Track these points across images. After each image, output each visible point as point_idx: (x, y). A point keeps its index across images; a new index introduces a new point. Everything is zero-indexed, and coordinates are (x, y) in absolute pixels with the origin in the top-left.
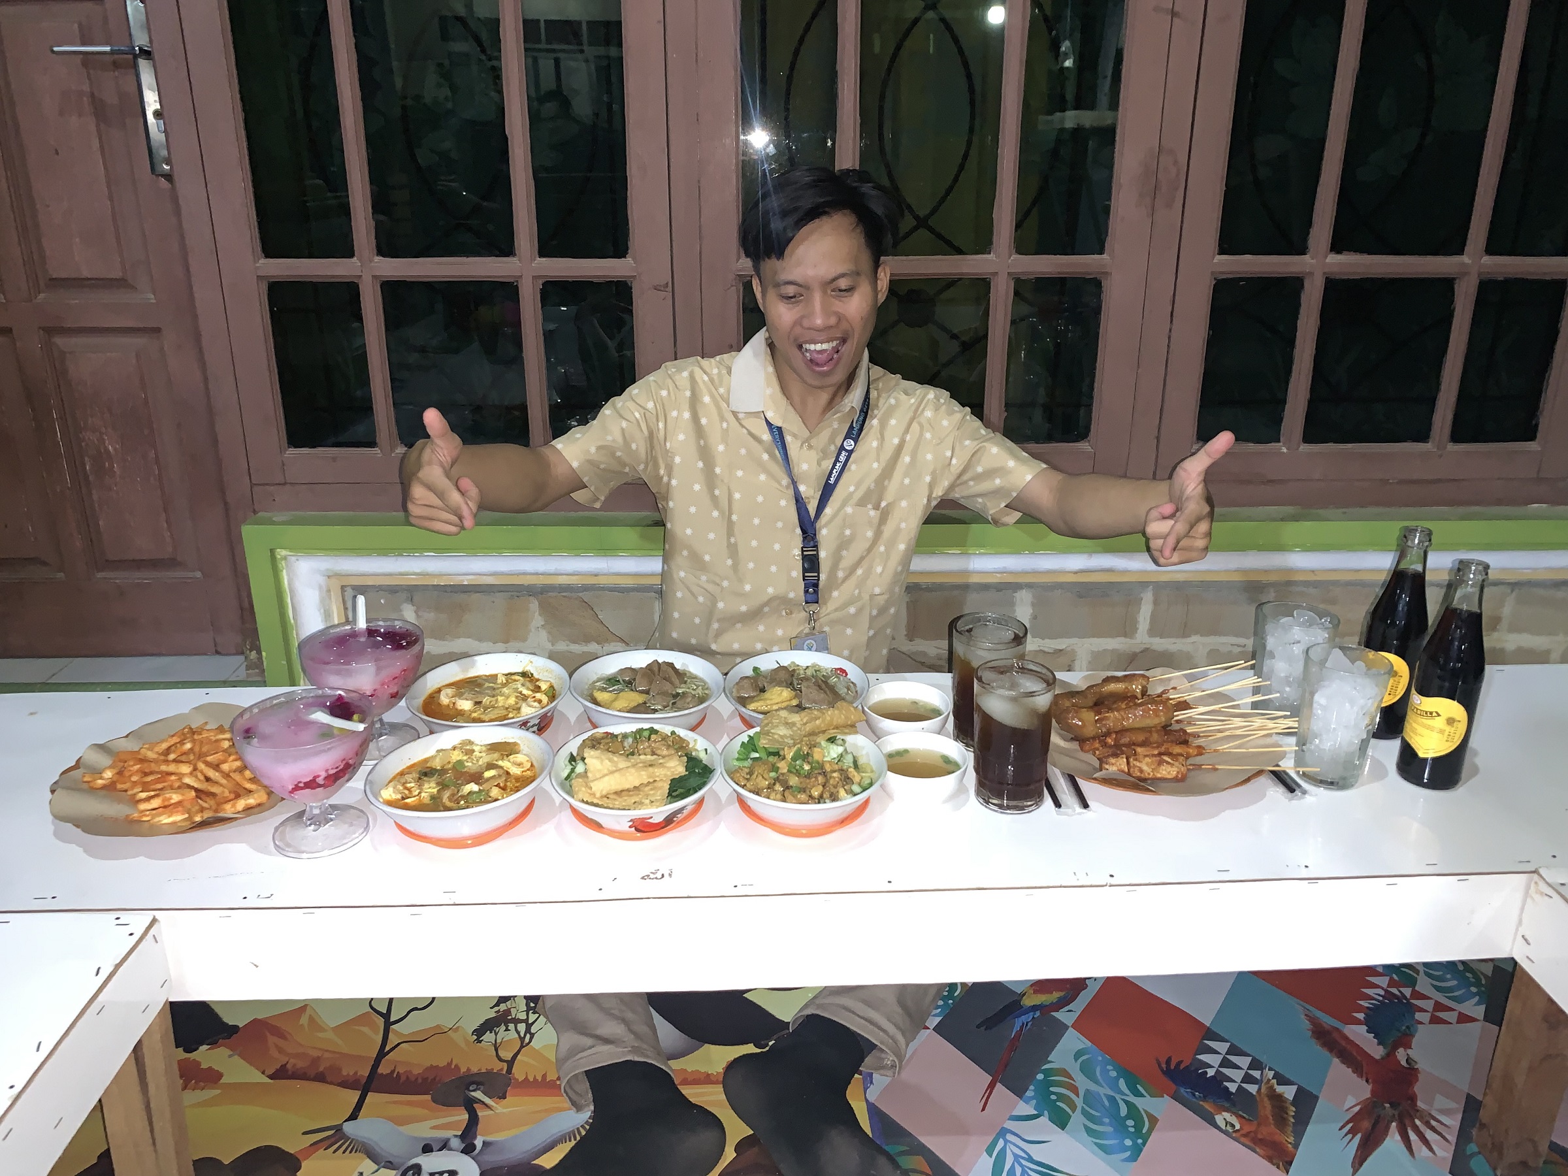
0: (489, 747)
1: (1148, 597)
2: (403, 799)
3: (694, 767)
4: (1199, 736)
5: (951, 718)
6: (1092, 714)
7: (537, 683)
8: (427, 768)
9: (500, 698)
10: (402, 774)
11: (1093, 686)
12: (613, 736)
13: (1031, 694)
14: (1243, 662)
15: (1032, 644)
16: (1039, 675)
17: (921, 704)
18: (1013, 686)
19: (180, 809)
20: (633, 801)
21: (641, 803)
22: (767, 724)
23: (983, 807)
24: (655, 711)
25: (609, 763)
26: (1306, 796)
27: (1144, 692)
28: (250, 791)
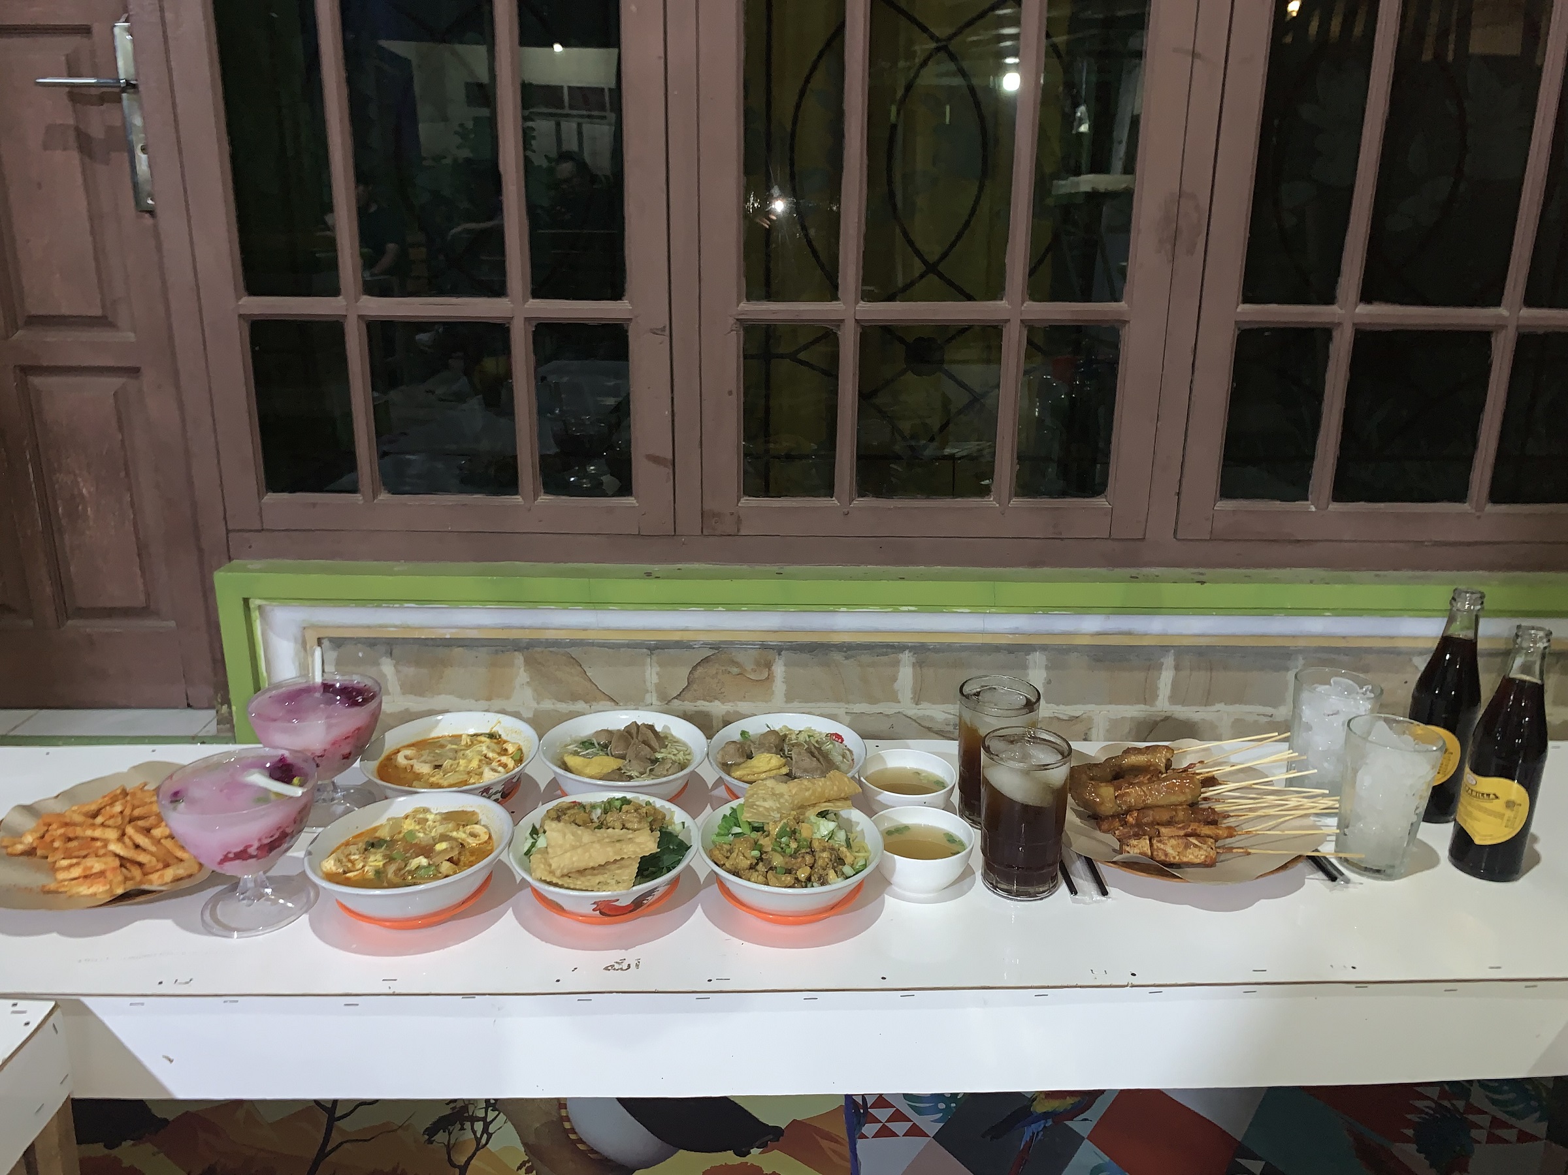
0: (444, 816)
1: (1169, 661)
2: (345, 872)
3: (669, 843)
4: (1229, 816)
5: (957, 791)
6: (1111, 790)
7: (505, 746)
8: (376, 838)
9: (462, 762)
10: (347, 844)
11: (1113, 758)
12: (582, 806)
13: (1045, 767)
14: (1277, 734)
15: (1045, 710)
16: (1053, 745)
17: (924, 774)
18: (1025, 757)
19: (102, 879)
20: (597, 881)
21: (607, 884)
22: (752, 796)
23: (990, 892)
24: (630, 778)
25: (572, 837)
26: (1349, 885)
27: (1168, 765)
28: (181, 860)
